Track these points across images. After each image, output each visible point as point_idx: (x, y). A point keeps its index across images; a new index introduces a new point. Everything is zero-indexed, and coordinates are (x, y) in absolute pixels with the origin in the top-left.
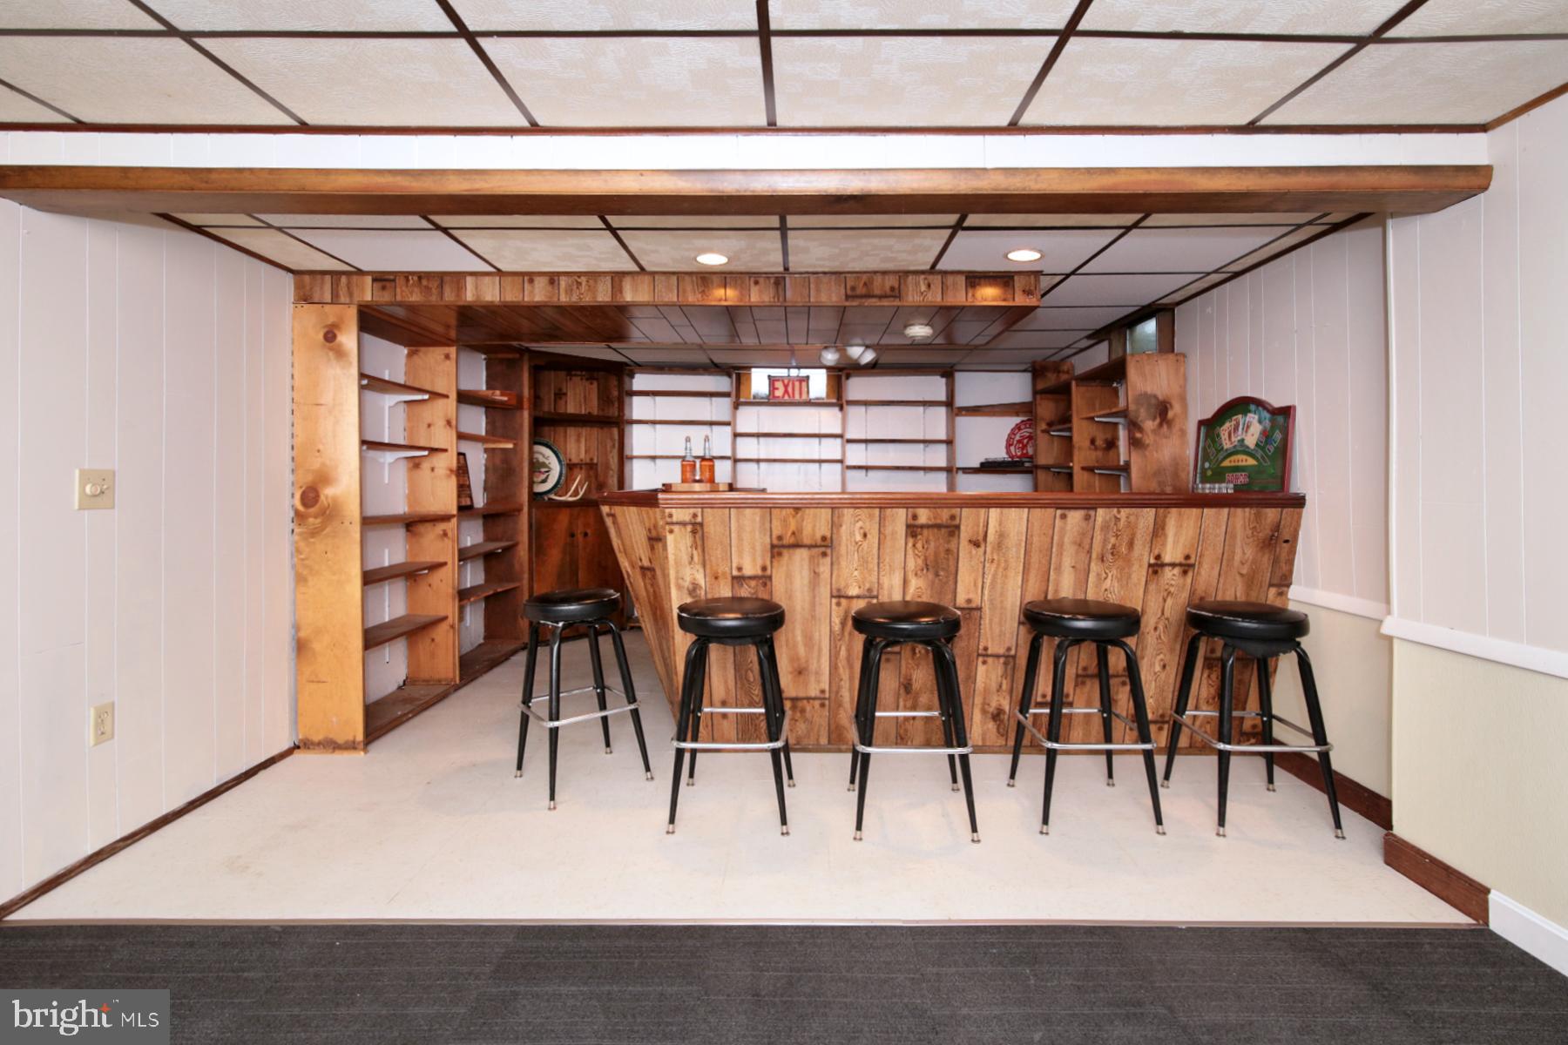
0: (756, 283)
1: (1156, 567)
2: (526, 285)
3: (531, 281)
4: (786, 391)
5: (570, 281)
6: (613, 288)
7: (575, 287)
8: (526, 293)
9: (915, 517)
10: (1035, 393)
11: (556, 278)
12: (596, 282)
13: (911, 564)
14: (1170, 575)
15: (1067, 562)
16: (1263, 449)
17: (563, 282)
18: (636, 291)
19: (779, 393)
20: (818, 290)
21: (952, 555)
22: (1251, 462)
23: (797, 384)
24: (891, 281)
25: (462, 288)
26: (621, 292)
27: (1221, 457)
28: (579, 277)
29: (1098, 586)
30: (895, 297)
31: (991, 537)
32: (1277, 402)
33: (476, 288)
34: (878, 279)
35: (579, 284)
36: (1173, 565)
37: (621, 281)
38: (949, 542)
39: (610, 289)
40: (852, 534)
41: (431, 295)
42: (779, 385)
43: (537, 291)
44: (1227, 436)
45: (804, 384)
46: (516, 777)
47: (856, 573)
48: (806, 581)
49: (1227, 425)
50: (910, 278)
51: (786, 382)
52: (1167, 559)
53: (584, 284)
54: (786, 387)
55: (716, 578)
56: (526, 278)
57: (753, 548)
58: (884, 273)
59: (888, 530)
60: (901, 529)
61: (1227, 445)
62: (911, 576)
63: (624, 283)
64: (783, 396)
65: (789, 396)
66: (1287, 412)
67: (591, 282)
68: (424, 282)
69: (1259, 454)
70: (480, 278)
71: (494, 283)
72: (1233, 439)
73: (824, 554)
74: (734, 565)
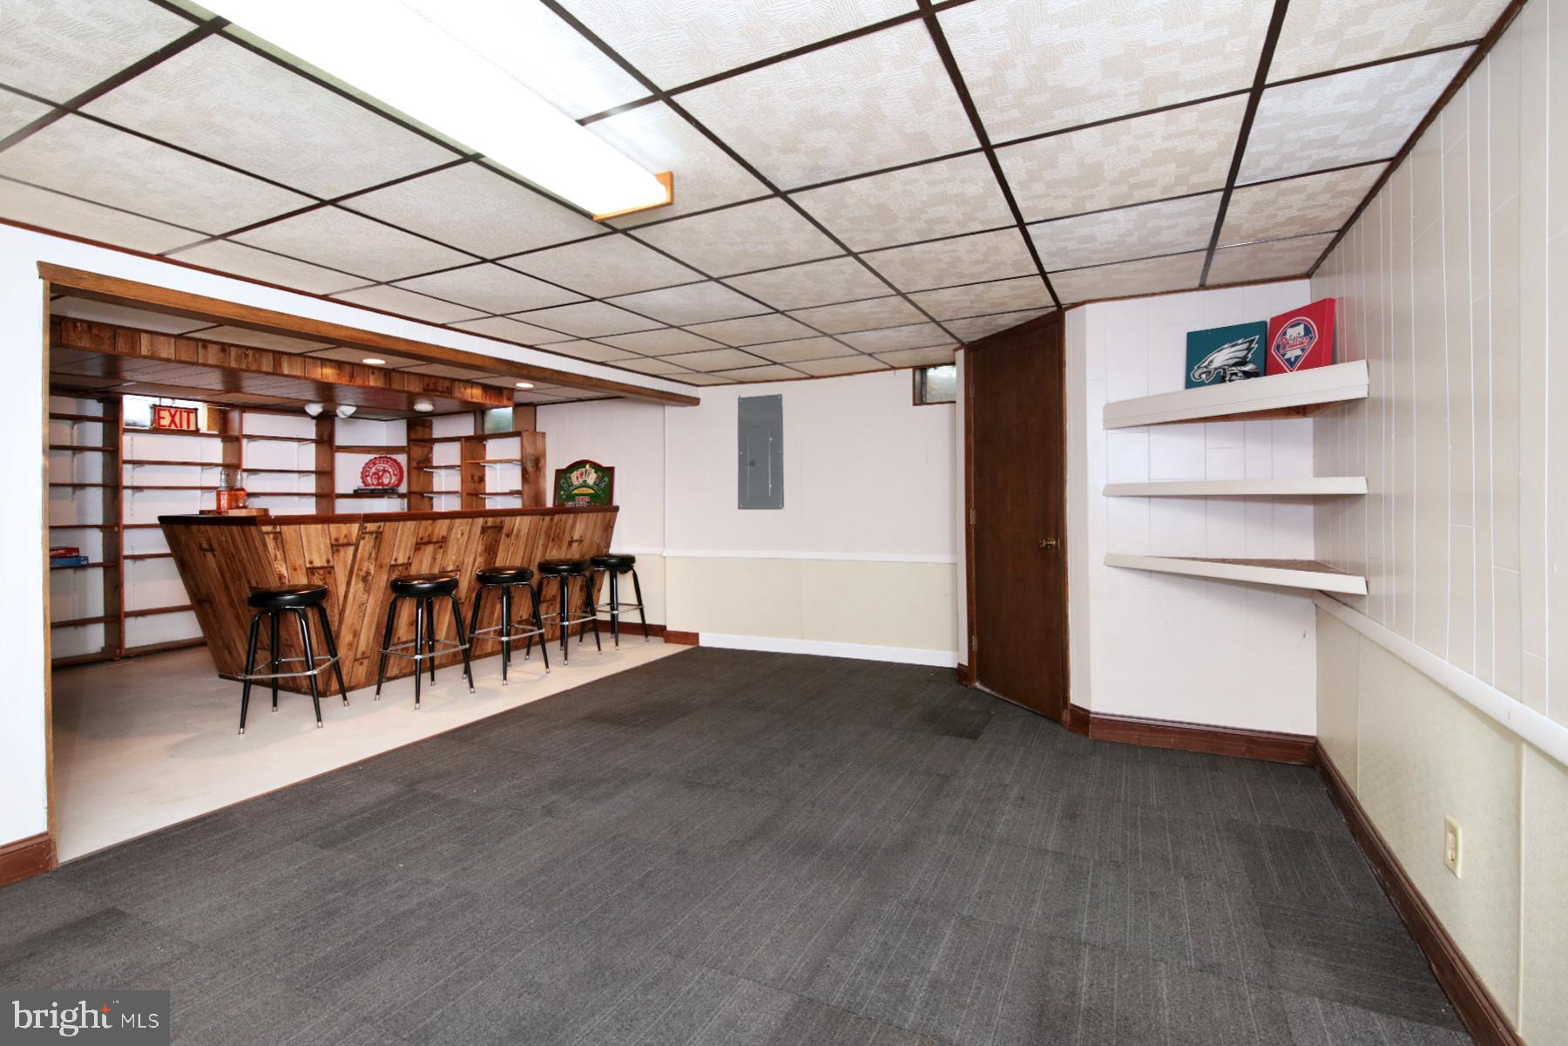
0: (373, 373)
1: (570, 543)
2: (200, 350)
3: (205, 347)
4: (173, 421)
5: (239, 352)
6: (274, 362)
7: (243, 357)
8: (200, 356)
9: (486, 522)
10: (409, 440)
11: (227, 348)
12: (261, 356)
13: (479, 550)
14: (575, 545)
15: (541, 543)
16: (597, 485)
17: (233, 352)
18: (292, 366)
19: (165, 422)
20: (408, 383)
21: (497, 542)
22: (591, 491)
23: (185, 415)
24: (447, 384)
25: (136, 342)
26: (280, 367)
27: (571, 488)
28: (247, 350)
29: (550, 554)
30: (449, 393)
31: (515, 532)
32: (605, 464)
33: (151, 345)
34: (440, 381)
35: (247, 355)
36: (576, 541)
37: (280, 358)
38: (497, 536)
39: (272, 362)
40: (457, 533)
41: (103, 344)
42: (164, 414)
43: (210, 356)
44: (575, 477)
45: (192, 416)
46: (240, 733)
47: (454, 557)
48: (429, 565)
49: (575, 473)
50: (457, 383)
51: (173, 412)
52: (575, 538)
53: (251, 356)
54: (173, 417)
55: (381, 567)
56: (200, 344)
57: (406, 547)
58: (444, 378)
59: (473, 531)
60: (479, 530)
61: (576, 483)
62: (478, 556)
63: (282, 360)
64: (170, 426)
65: (176, 426)
66: (611, 470)
67: (257, 356)
68: (95, 331)
69: (596, 488)
70: (154, 336)
71: (169, 344)
72: (580, 480)
73: (441, 547)
74: (394, 558)
